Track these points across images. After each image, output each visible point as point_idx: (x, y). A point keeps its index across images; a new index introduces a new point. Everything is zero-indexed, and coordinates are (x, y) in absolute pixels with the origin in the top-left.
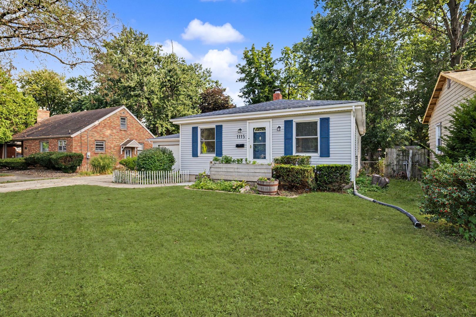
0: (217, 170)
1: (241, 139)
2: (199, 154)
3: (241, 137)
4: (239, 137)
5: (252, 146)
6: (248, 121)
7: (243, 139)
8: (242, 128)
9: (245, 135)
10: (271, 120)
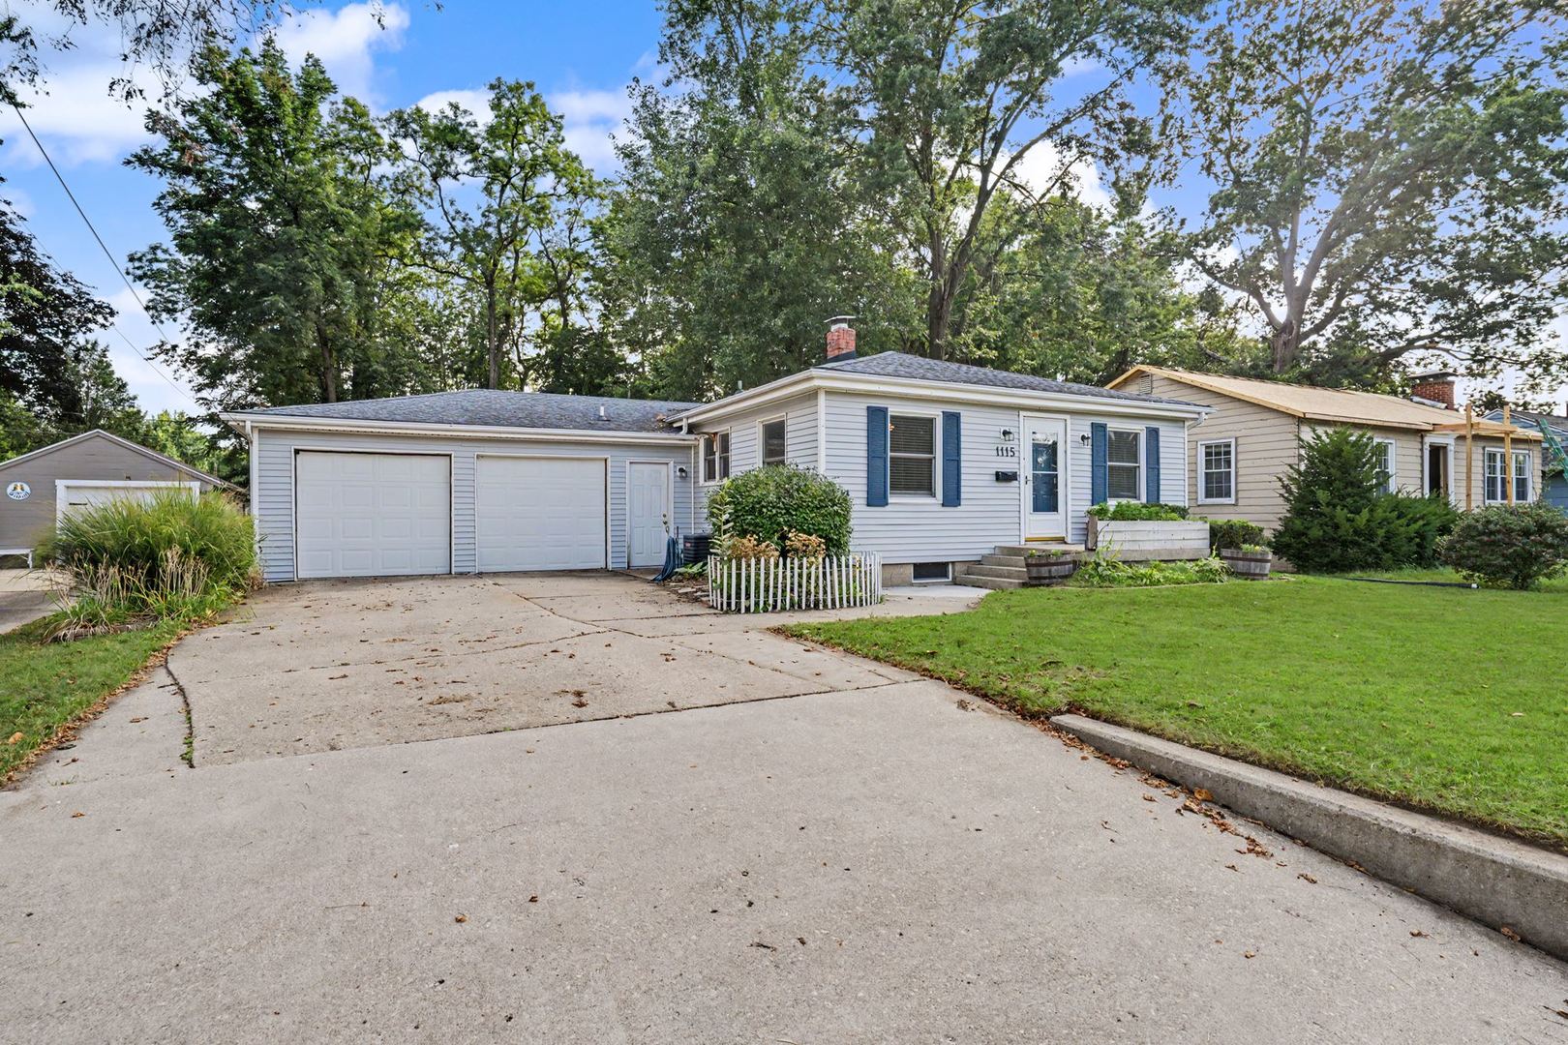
1: (1005, 459)
2: (889, 498)
3: (1005, 454)
4: (1000, 454)
5: (1030, 478)
6: (1022, 413)
7: (1010, 459)
8: (1008, 430)
9: (1016, 448)
10: (1067, 417)
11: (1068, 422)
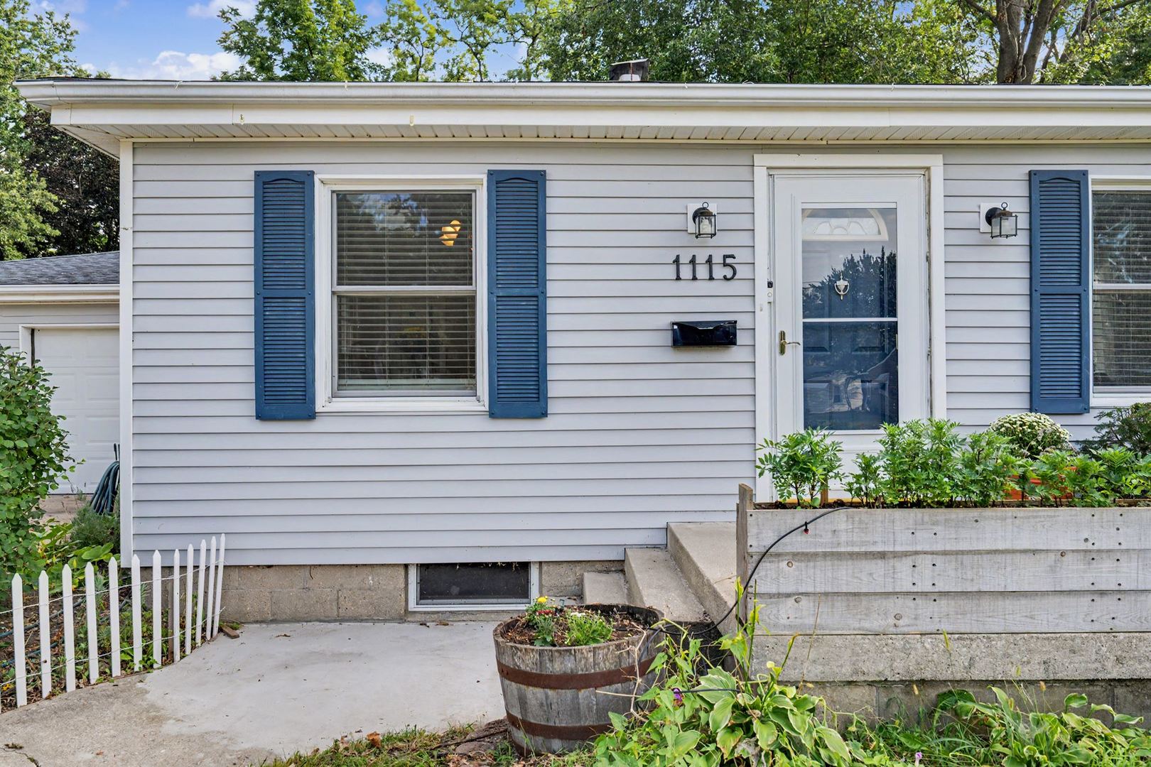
0: (846, 577)
1: (703, 287)
2: (322, 398)
3: (702, 272)
4: (686, 272)
5: (796, 335)
6: (762, 160)
7: (718, 287)
8: (713, 208)
9: (742, 255)
10: (935, 162)
11: (938, 174)
